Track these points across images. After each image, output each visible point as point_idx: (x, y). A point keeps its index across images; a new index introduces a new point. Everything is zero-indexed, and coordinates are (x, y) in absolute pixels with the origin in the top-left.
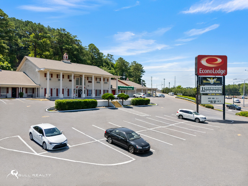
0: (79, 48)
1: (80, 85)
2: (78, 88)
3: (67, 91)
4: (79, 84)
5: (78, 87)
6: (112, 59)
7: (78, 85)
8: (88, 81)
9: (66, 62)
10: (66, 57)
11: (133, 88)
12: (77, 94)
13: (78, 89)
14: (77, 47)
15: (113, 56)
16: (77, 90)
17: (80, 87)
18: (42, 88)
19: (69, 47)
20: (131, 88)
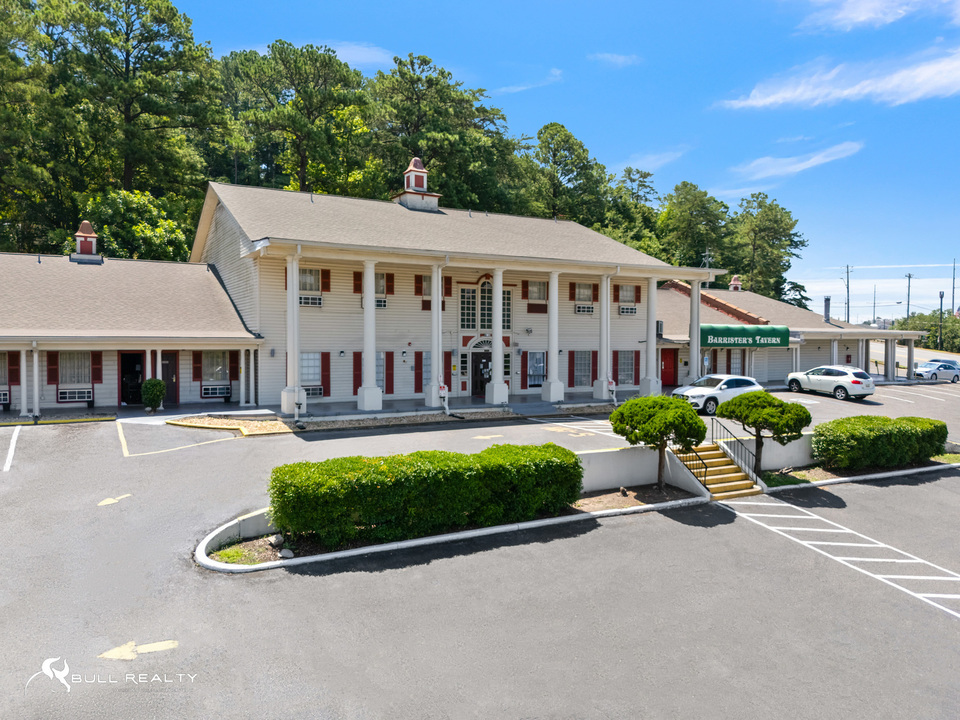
0: (492, 147)
1: (483, 327)
2: (472, 343)
3: (411, 361)
4: (478, 323)
5: (472, 337)
6: (648, 190)
7: (474, 327)
8: (526, 302)
9: (418, 206)
10: (419, 180)
11: (784, 335)
12: (465, 378)
13: (469, 350)
14: (484, 139)
15: (649, 175)
16: (464, 356)
17: (483, 338)
18: (273, 353)
19: (447, 139)
20: (773, 333)
